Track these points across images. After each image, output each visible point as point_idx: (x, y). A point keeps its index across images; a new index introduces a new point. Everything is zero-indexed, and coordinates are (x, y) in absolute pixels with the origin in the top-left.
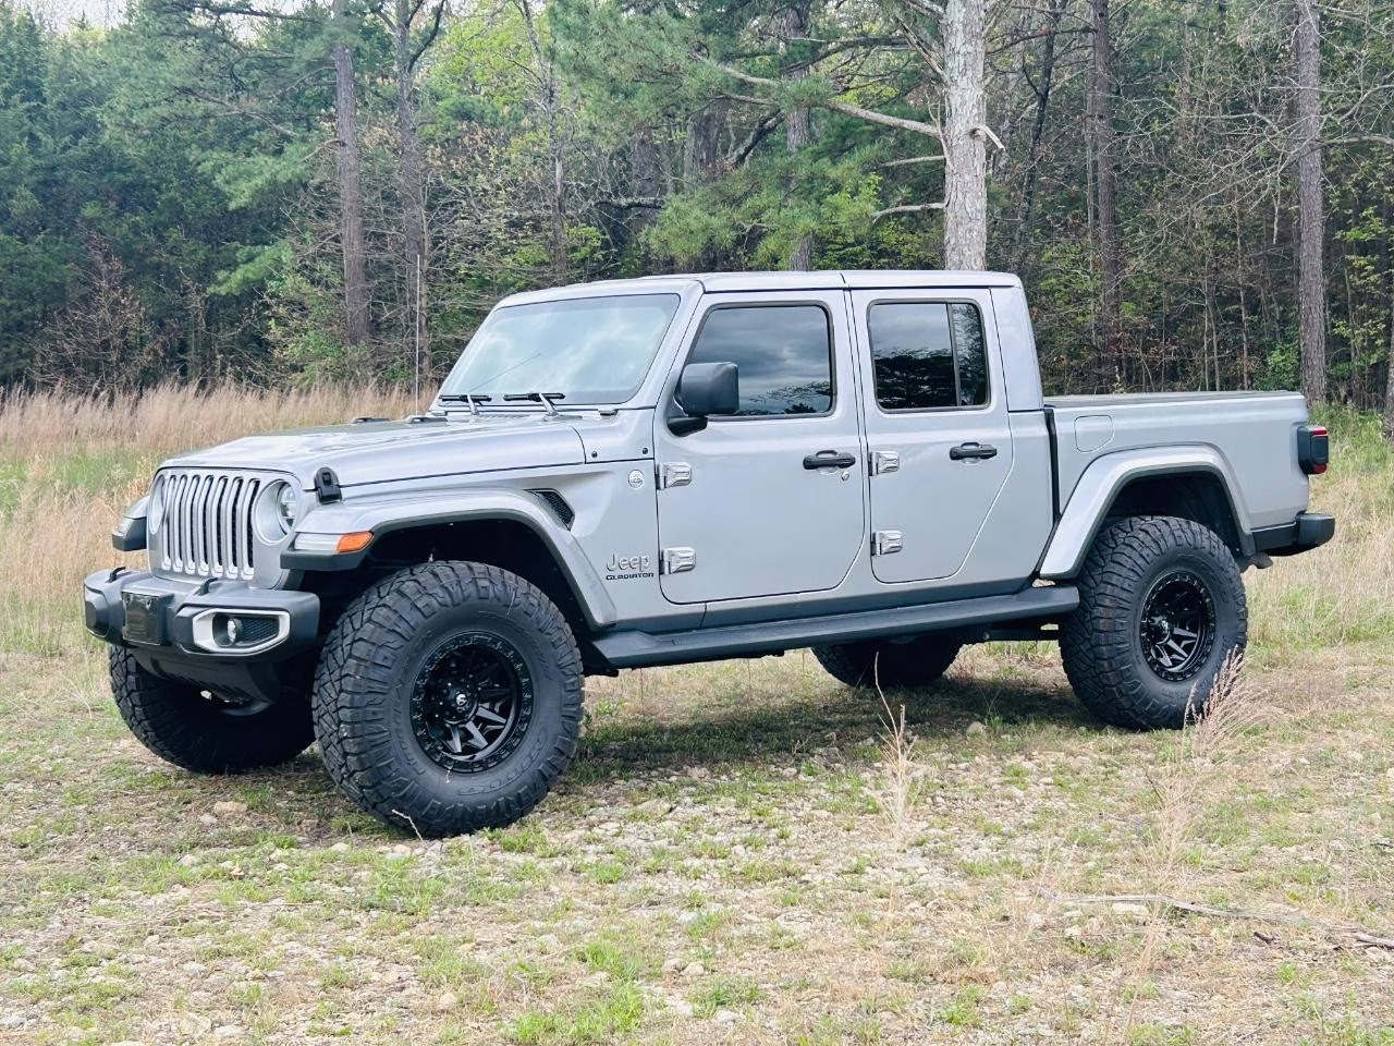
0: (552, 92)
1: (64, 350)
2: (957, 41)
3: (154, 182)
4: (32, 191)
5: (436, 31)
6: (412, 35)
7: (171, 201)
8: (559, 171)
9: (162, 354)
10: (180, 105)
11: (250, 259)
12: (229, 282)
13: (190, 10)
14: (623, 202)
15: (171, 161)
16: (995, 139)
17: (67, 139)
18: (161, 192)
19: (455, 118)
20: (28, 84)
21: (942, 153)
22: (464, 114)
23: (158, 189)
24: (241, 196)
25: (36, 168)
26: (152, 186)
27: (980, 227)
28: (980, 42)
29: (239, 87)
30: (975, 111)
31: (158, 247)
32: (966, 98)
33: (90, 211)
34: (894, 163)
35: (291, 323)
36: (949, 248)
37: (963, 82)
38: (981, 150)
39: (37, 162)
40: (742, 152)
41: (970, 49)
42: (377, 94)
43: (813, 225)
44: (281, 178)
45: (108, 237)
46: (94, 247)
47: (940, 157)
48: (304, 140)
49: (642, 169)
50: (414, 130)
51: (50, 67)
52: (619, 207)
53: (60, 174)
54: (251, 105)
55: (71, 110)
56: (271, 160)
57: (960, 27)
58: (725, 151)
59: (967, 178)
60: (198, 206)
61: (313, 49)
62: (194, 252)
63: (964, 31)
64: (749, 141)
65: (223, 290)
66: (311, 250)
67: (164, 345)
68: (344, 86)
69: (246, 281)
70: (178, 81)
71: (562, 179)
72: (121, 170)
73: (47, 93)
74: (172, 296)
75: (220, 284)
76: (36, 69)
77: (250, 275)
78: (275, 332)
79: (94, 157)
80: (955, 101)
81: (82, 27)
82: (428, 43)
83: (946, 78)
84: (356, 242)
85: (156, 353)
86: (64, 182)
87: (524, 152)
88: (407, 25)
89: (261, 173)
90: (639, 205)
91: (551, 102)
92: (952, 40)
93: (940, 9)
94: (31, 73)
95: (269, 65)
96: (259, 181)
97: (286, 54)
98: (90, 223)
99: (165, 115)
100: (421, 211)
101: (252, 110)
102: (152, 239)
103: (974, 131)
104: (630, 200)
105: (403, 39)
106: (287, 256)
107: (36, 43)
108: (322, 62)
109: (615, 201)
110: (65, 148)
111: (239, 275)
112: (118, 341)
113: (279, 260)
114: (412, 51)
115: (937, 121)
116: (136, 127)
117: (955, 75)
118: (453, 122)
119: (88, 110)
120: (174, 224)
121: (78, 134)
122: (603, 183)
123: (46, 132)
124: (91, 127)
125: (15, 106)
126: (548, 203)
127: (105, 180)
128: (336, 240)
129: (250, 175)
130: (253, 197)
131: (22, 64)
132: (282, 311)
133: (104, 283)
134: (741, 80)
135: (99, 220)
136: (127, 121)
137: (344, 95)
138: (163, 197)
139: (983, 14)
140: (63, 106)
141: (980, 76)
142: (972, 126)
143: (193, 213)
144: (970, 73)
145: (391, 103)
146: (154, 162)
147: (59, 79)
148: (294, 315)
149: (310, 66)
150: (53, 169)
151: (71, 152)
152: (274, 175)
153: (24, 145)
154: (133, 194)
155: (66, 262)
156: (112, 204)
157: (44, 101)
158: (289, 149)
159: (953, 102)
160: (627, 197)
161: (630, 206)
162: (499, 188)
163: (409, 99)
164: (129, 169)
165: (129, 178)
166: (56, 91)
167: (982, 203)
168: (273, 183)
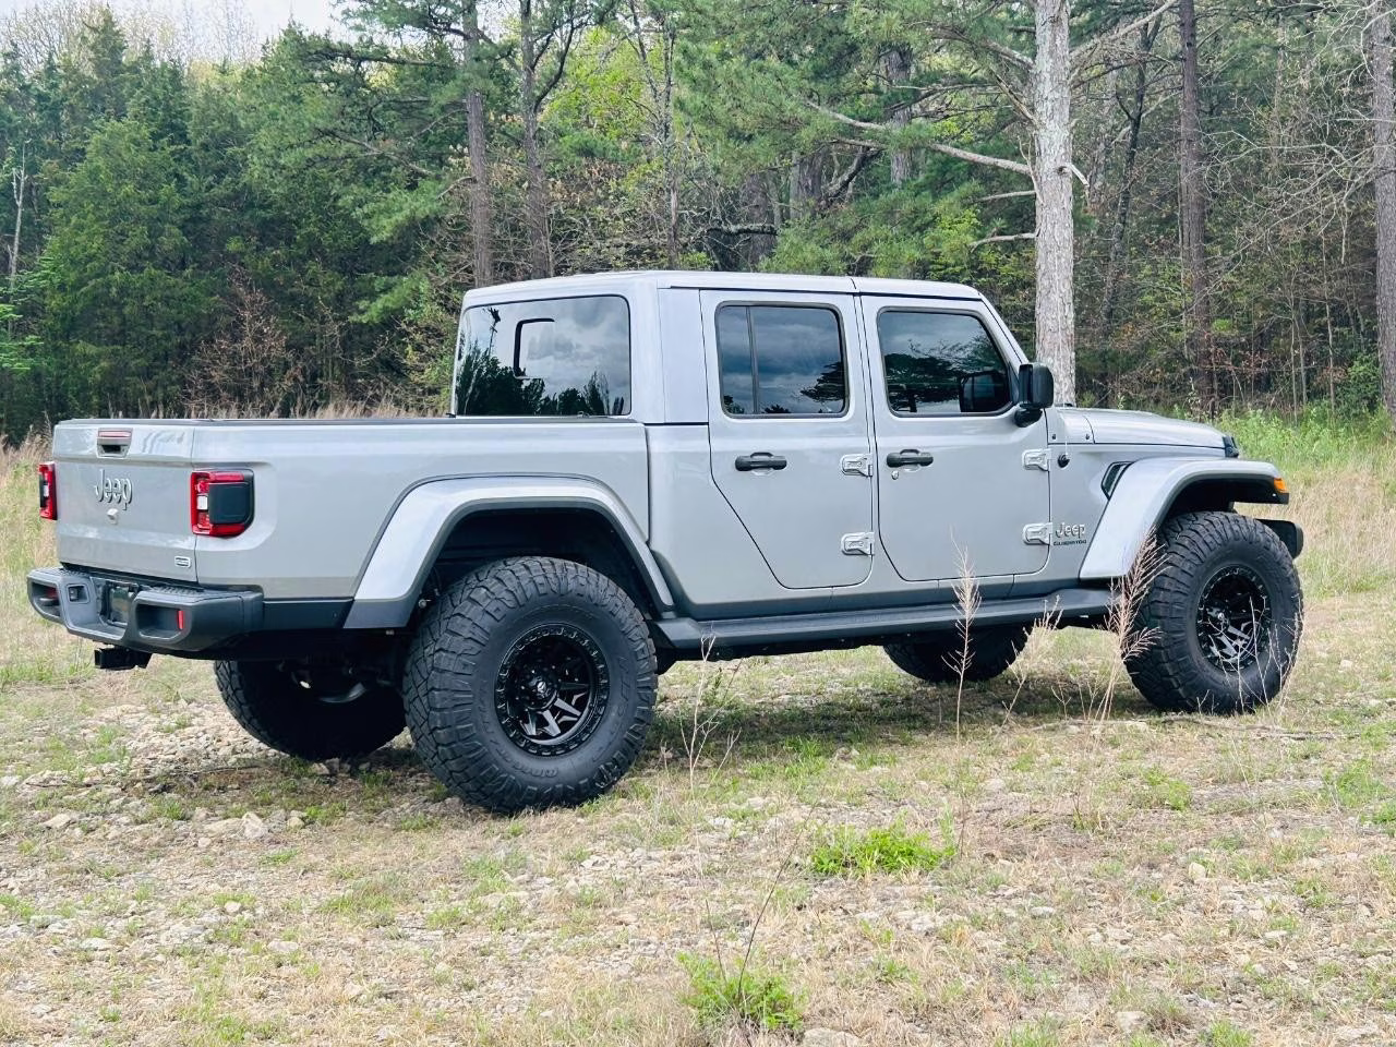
0: (667, 128)
1: (211, 377)
2: (1046, 89)
3: (294, 218)
4: (179, 228)
5: (560, 74)
6: (537, 77)
7: (310, 235)
8: (673, 201)
9: (301, 379)
10: (323, 147)
11: (387, 289)
12: (371, 311)
13: (332, 58)
14: (733, 229)
15: (308, 197)
16: (1081, 176)
17: (211, 178)
18: (300, 228)
19: (580, 155)
20: (173, 127)
21: (1032, 188)
22: (587, 152)
23: (296, 223)
24: (383, 230)
25: (182, 206)
26: (291, 221)
27: (1068, 255)
28: (1066, 90)
29: (377, 128)
30: (1063, 151)
31: (298, 279)
32: (1054, 137)
33: (233, 245)
34: (990, 197)
35: (427, 349)
36: (1040, 274)
37: (1051, 125)
38: (1068, 185)
39: (185, 201)
40: (846, 178)
41: (1057, 95)
42: (504, 133)
43: (918, 255)
44: (420, 215)
45: (250, 270)
46: (237, 279)
47: (1030, 192)
48: (438, 178)
49: (750, 197)
50: (539, 167)
51: (193, 110)
52: (729, 233)
53: (204, 212)
54: (390, 146)
55: (213, 151)
56: (406, 195)
57: (1048, 76)
58: (829, 177)
59: (1055, 210)
60: (335, 240)
61: (447, 93)
62: (332, 283)
63: (1051, 79)
64: (852, 168)
65: (364, 319)
66: (445, 280)
67: (303, 371)
68: (475, 127)
69: (385, 310)
70: (321, 124)
71: (677, 209)
72: (262, 207)
73: (191, 135)
74: (309, 325)
75: (362, 312)
76: (181, 112)
77: (390, 305)
78: (412, 358)
79: (236, 196)
80: (1044, 142)
81: (223, 72)
82: (553, 84)
83: (1036, 121)
84: (488, 273)
85: (295, 379)
86: (208, 220)
87: (640, 183)
88: (533, 68)
89: (401, 209)
90: (748, 231)
91: (666, 137)
92: (1040, 88)
93: (1030, 60)
94: (175, 117)
95: (406, 109)
96: (399, 217)
97: (421, 98)
98: (233, 257)
99: (310, 156)
100: (546, 242)
101: (390, 150)
102: (292, 271)
103: (1061, 169)
104: (739, 227)
105: (529, 81)
106: (424, 286)
107: (179, 88)
108: (455, 104)
109: (725, 228)
110: (210, 187)
111: (379, 304)
112: (261, 369)
113: (417, 290)
114: (538, 93)
115: (1028, 158)
116: (284, 167)
117: (1044, 118)
118: (577, 159)
119: (230, 151)
120: (312, 257)
121: (220, 173)
122: (715, 212)
123: (191, 174)
124: (235, 167)
125: (163, 149)
126: (664, 232)
127: (247, 217)
128: (469, 271)
129: (388, 212)
130: (394, 232)
131: (167, 109)
132: (418, 337)
133: (247, 314)
134: (851, 125)
135: (242, 254)
136: (276, 163)
137: (474, 134)
138: (303, 232)
139: (1068, 64)
140: (205, 147)
141: (1066, 120)
142: (1059, 164)
143: (330, 246)
144: (1057, 117)
145: (518, 142)
146: (292, 198)
147: (202, 122)
148: (430, 341)
149: (443, 109)
150: (198, 206)
151: (215, 191)
152: (413, 211)
153: (173, 185)
154: (273, 230)
155: (212, 294)
156: (254, 239)
157: (188, 142)
158: (424, 184)
159: (1041, 141)
160: (735, 224)
161: (740, 232)
162: (617, 219)
163: (534, 137)
164: (270, 206)
165: (269, 214)
166: (199, 134)
167: (1068, 233)
168: (412, 219)
